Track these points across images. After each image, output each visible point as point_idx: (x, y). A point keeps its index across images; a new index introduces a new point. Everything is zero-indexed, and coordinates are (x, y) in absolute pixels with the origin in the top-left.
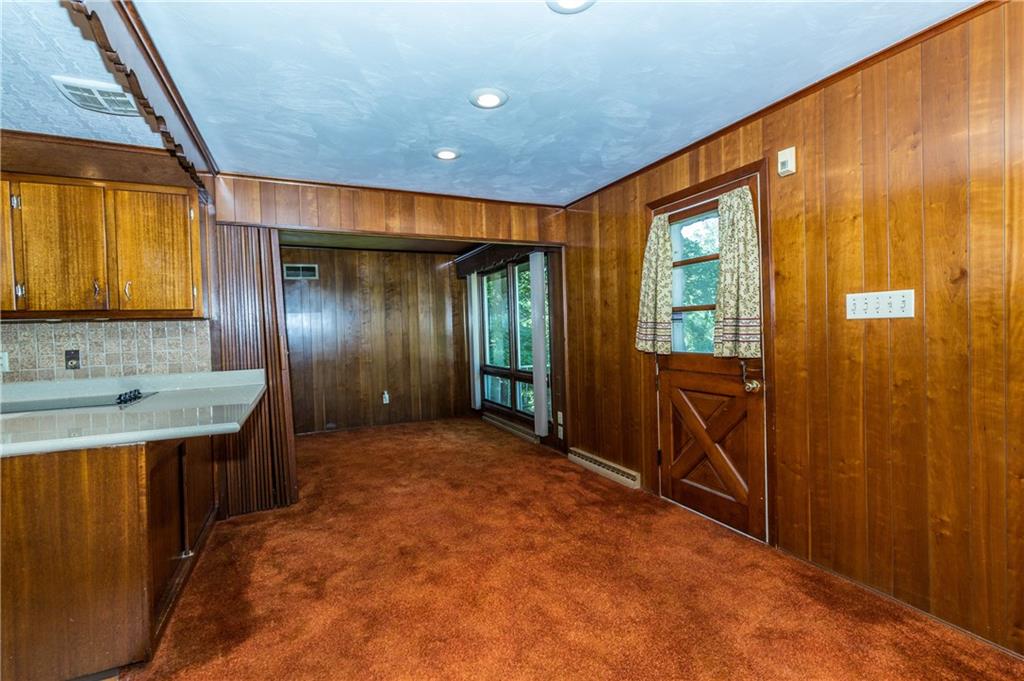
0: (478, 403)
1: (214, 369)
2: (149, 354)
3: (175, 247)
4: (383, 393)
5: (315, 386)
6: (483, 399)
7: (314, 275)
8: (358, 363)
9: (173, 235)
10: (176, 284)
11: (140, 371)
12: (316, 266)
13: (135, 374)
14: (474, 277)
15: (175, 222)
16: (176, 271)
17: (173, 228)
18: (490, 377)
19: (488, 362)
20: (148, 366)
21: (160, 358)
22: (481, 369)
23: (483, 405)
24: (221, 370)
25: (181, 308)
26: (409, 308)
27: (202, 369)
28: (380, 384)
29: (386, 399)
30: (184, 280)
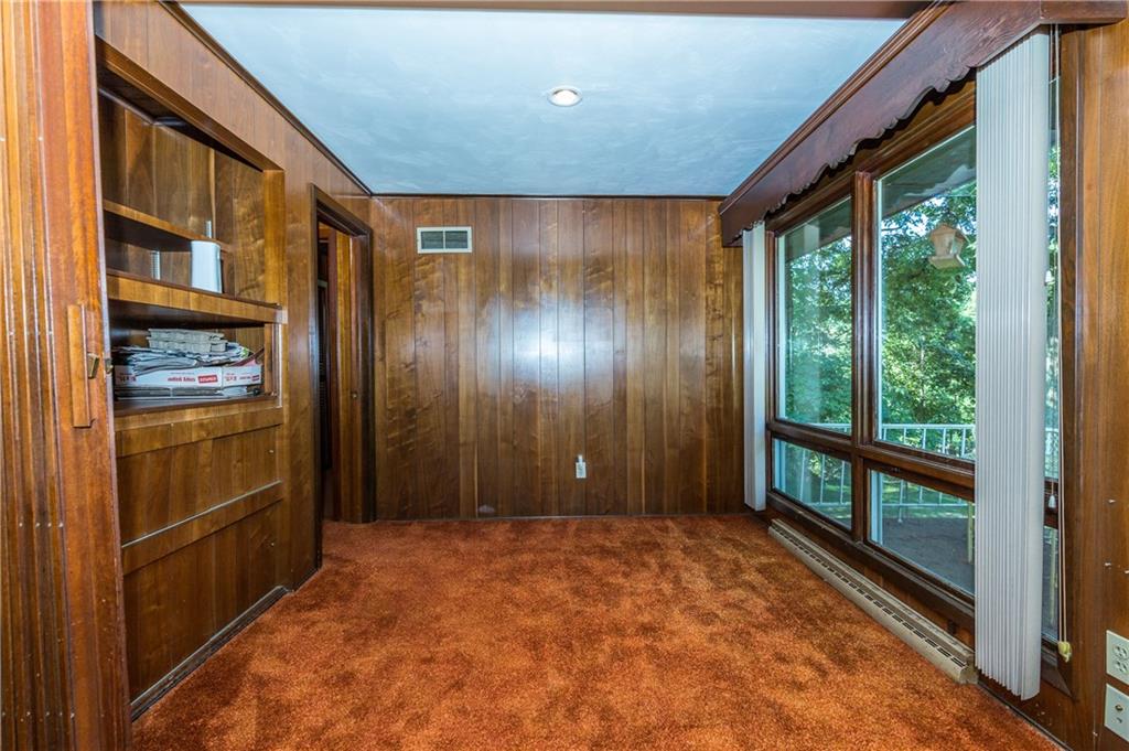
0: (758, 497)
4: (577, 460)
5: (462, 440)
6: (770, 489)
7: (466, 247)
8: (535, 402)
12: (469, 229)
14: (759, 231)
18: (784, 444)
19: (783, 415)
22: (768, 426)
23: (769, 501)
26: (627, 303)
28: (572, 442)
29: (581, 470)
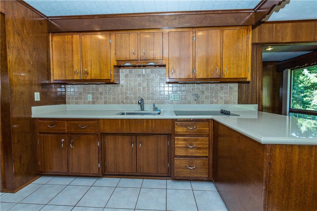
1: (239, 103)
2: (218, 96)
3: (243, 52)
9: (242, 46)
10: (242, 67)
11: (215, 102)
13: (213, 103)
15: (243, 41)
16: (243, 61)
17: (242, 43)
20: (218, 101)
21: (221, 98)
22: (289, 110)
24: (242, 104)
25: (243, 77)
27: (234, 103)
30: (245, 65)
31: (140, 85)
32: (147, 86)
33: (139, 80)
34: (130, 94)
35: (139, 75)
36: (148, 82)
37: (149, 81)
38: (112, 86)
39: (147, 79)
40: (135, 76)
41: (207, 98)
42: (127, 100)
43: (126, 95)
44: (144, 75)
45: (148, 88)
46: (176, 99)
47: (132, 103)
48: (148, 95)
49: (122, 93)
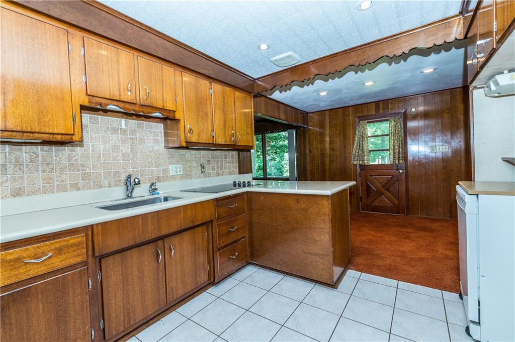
1: (239, 173)
20: (223, 172)
27: (235, 173)
31: (116, 148)
32: (132, 151)
33: (115, 139)
34: (93, 167)
35: (114, 131)
36: (134, 145)
37: (136, 142)
38: (42, 150)
39: (131, 138)
40: (105, 131)
41: (213, 169)
42: (88, 181)
43: (82, 170)
44: (125, 131)
45: (133, 154)
46: (179, 173)
47: (100, 187)
48: (134, 168)
49: (71, 165)
